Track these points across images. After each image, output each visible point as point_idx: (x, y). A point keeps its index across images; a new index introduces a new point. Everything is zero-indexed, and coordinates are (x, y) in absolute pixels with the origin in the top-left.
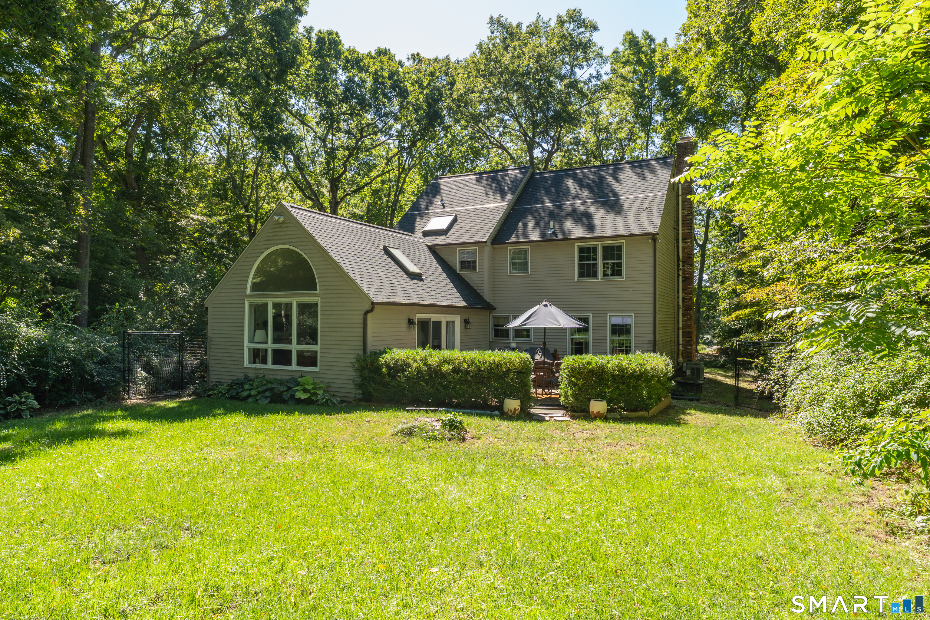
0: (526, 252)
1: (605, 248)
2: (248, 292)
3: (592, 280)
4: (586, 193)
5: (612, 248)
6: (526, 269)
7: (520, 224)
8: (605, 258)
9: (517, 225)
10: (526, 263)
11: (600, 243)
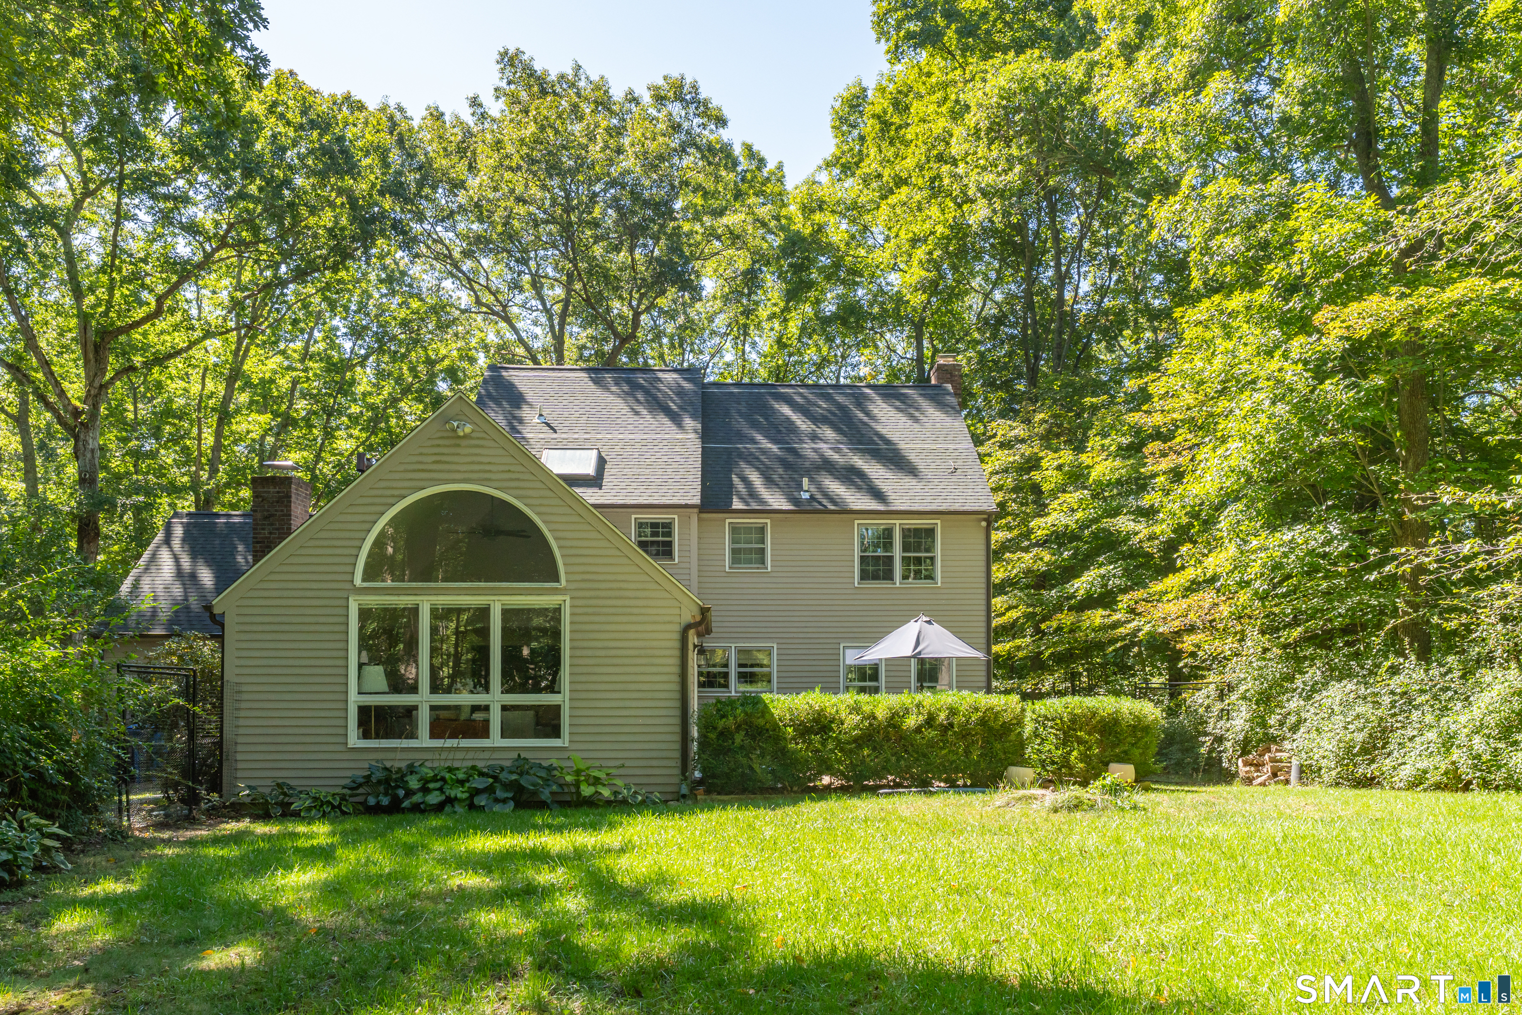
0: (762, 530)
1: (906, 533)
2: (358, 581)
3: (885, 585)
4: (829, 433)
5: (917, 532)
6: (763, 561)
7: (735, 479)
8: (906, 548)
9: (731, 480)
10: (762, 551)
11: (897, 522)
